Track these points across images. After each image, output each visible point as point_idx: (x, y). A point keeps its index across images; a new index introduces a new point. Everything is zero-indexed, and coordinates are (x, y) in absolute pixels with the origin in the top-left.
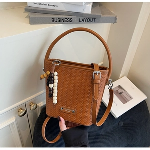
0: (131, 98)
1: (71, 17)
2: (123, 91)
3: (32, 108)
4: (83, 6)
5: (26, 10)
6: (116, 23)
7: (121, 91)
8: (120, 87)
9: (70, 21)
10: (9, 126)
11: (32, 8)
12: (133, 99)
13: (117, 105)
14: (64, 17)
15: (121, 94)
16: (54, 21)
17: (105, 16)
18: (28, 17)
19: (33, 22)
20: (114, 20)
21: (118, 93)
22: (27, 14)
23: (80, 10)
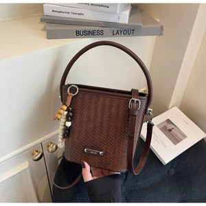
0: (185, 136)
1: (101, 29)
2: (172, 126)
3: (50, 150)
4: (116, 13)
5: (42, 20)
6: (161, 34)
7: (170, 126)
8: (168, 121)
10: (20, 172)
11: (50, 18)
12: (186, 137)
13: (165, 146)
14: (91, 28)
15: (170, 130)
16: (79, 34)
17: (147, 26)
18: (44, 29)
19: (51, 35)
20: (160, 31)
21: (166, 129)
22: (43, 25)
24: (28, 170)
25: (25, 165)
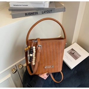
0: (80, 56)
3: (20, 68)
5: (10, 10)
6: (65, 11)
7: (73, 52)
8: (72, 49)
9: (36, 14)
10: (8, 79)
13: (71, 61)
14: (32, 12)
15: (73, 54)
16: (26, 15)
17: (58, 8)
18: (11, 14)
19: (14, 17)
20: (64, 10)
21: (71, 53)
23: (41, 6)
24: (11, 78)
25: (9, 76)
